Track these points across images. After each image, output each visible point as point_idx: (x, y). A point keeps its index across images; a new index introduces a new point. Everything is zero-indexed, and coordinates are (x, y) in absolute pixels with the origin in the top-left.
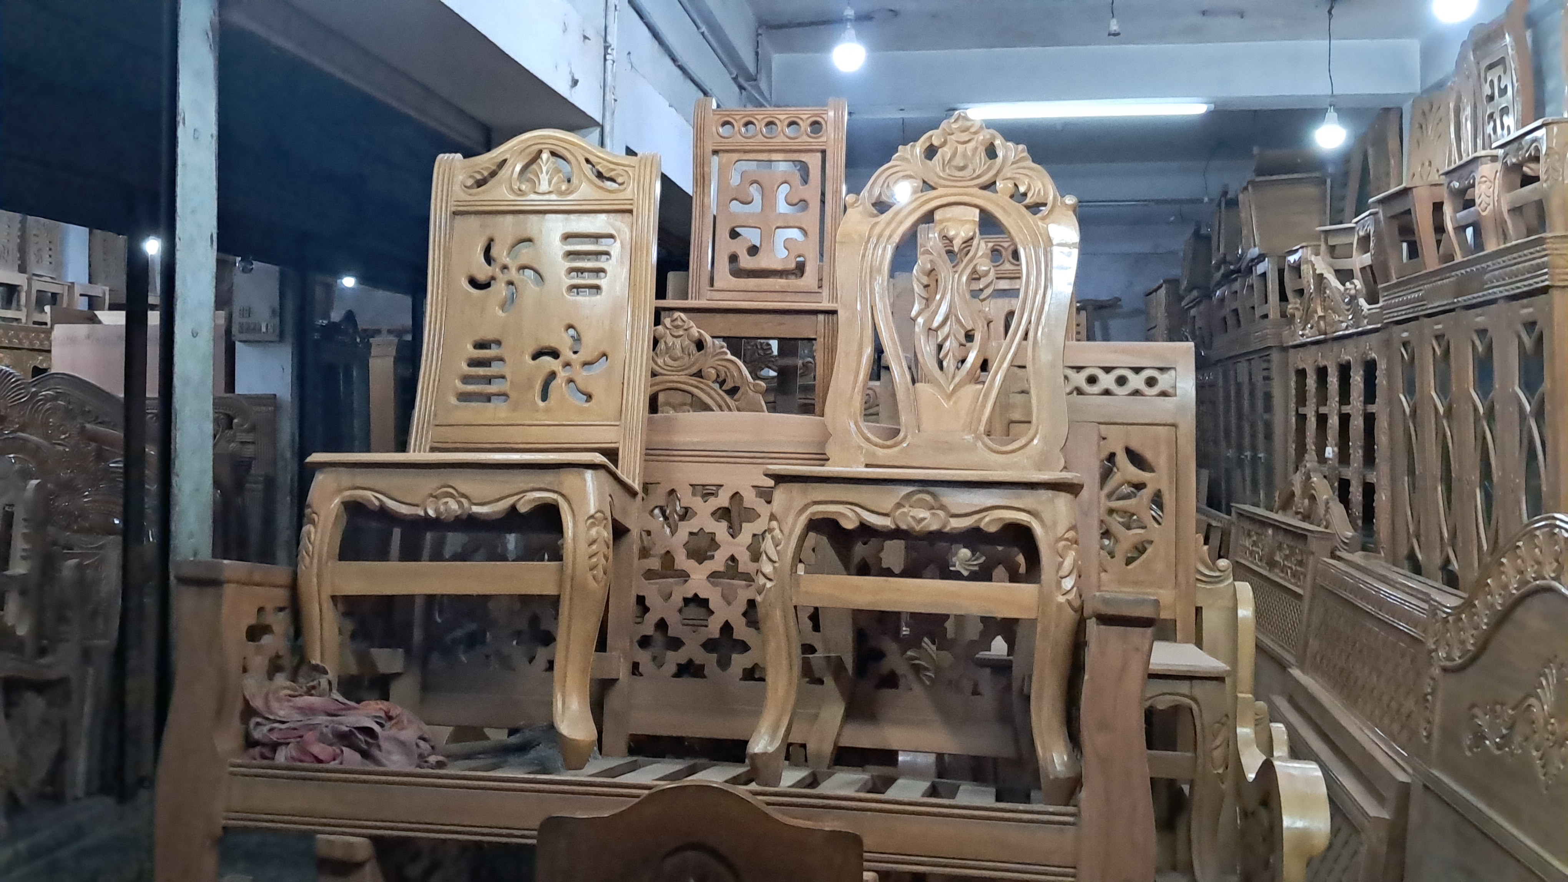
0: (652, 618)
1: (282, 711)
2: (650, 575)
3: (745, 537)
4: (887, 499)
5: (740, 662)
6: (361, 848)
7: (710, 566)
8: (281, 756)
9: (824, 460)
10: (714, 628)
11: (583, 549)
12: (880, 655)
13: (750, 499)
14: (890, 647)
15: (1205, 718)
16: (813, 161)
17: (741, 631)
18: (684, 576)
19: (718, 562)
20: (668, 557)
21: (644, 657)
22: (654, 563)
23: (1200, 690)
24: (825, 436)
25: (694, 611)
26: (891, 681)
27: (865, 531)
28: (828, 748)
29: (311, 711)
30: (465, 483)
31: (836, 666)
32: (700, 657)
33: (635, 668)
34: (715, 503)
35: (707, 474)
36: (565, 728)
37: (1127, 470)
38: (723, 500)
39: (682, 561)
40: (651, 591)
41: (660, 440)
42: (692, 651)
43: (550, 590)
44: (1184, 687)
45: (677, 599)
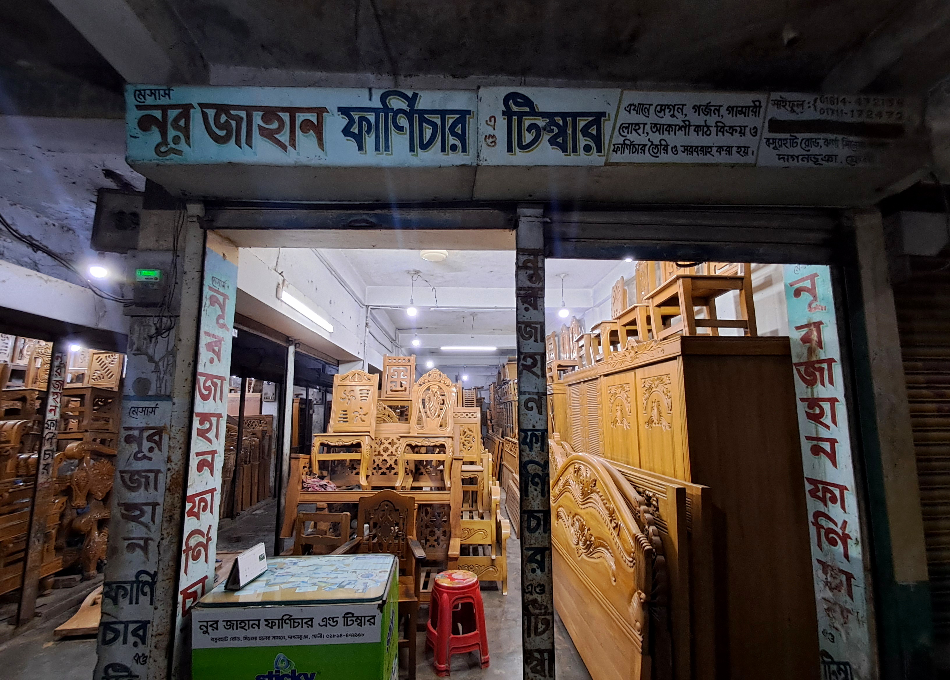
0: (376, 464)
1: (309, 482)
2: (376, 456)
3: (394, 448)
4: (420, 440)
5: (393, 471)
6: (325, 505)
7: (387, 453)
8: (310, 490)
9: (409, 432)
10: (388, 465)
11: (365, 451)
12: (420, 469)
13: (395, 440)
14: (421, 467)
15: (479, 479)
16: (408, 367)
17: (393, 466)
18: (382, 455)
19: (389, 453)
20: (379, 452)
21: (374, 471)
22: (377, 453)
23: (479, 473)
24: (410, 428)
25: (384, 462)
26: (422, 474)
27: (416, 446)
28: (410, 487)
29: (314, 482)
30: (343, 439)
31: (411, 471)
32: (385, 471)
33: (373, 474)
34: (389, 441)
35: (387, 436)
36: (362, 483)
37: (468, 432)
38: (390, 441)
39: (382, 453)
40: (376, 459)
41: (378, 429)
42: (384, 470)
43: (359, 458)
44: (476, 473)
45: (381, 460)
